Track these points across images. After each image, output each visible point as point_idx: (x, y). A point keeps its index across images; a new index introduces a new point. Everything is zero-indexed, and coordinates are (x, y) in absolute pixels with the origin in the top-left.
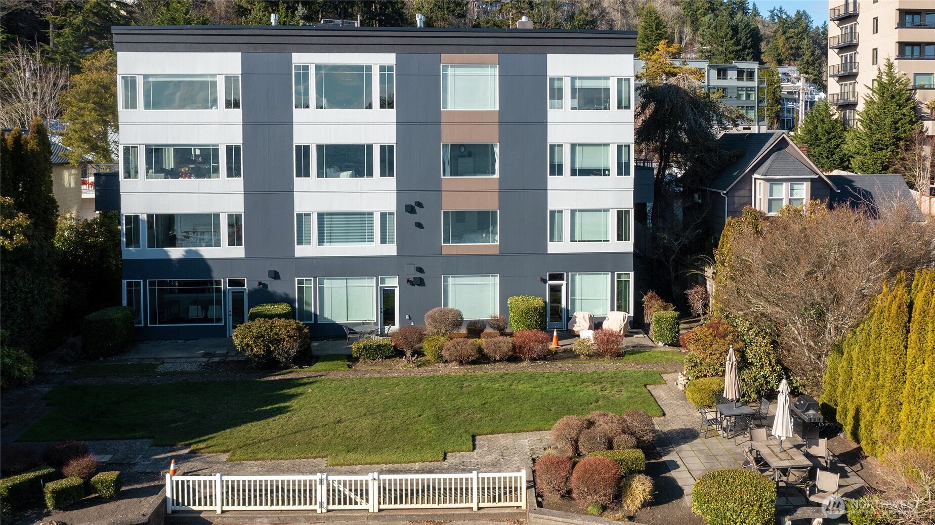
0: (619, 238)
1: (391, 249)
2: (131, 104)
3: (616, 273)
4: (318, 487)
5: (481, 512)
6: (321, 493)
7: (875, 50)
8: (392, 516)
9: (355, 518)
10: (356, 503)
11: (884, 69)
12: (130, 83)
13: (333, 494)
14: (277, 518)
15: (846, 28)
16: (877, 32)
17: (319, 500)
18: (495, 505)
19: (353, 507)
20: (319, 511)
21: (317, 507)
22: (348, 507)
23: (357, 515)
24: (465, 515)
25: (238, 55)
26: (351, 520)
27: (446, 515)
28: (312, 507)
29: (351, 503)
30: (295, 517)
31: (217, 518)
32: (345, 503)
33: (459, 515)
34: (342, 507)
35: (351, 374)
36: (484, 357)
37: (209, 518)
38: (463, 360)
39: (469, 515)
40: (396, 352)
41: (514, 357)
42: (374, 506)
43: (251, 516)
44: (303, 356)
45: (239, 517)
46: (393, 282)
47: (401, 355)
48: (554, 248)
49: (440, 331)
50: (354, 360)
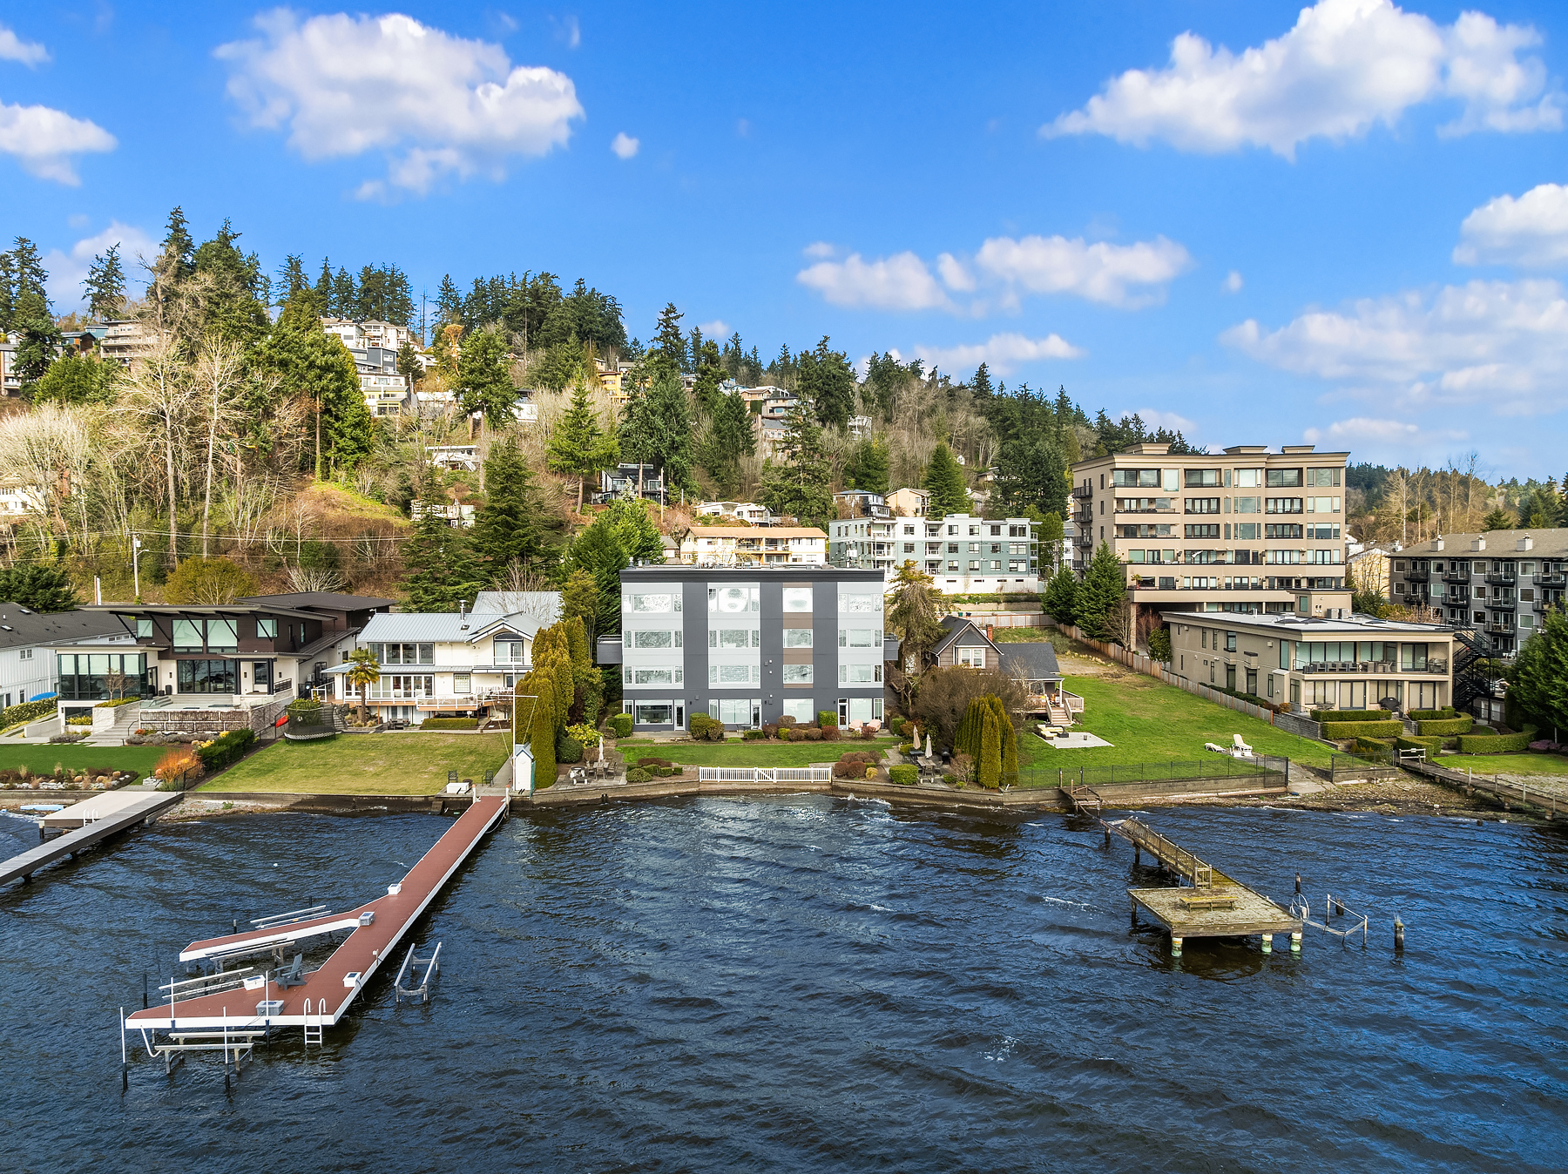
0: (876, 680)
1: (757, 685)
3: (874, 699)
4: (754, 773)
5: (814, 783)
6: (756, 775)
8: (781, 784)
10: (769, 779)
13: (759, 775)
14: (740, 784)
16: (1103, 513)
17: (756, 777)
18: (819, 780)
21: (754, 781)
22: (767, 780)
23: (771, 783)
26: (769, 784)
27: (802, 783)
31: (718, 783)
32: (765, 779)
33: (806, 784)
34: (763, 780)
35: (746, 744)
36: (808, 738)
37: (716, 783)
38: (799, 739)
39: (810, 784)
40: (765, 735)
41: (823, 738)
42: (775, 781)
43: (731, 783)
44: (721, 737)
45: (726, 783)
46: (758, 702)
47: (767, 737)
48: (841, 685)
49: (785, 727)
50: (744, 739)
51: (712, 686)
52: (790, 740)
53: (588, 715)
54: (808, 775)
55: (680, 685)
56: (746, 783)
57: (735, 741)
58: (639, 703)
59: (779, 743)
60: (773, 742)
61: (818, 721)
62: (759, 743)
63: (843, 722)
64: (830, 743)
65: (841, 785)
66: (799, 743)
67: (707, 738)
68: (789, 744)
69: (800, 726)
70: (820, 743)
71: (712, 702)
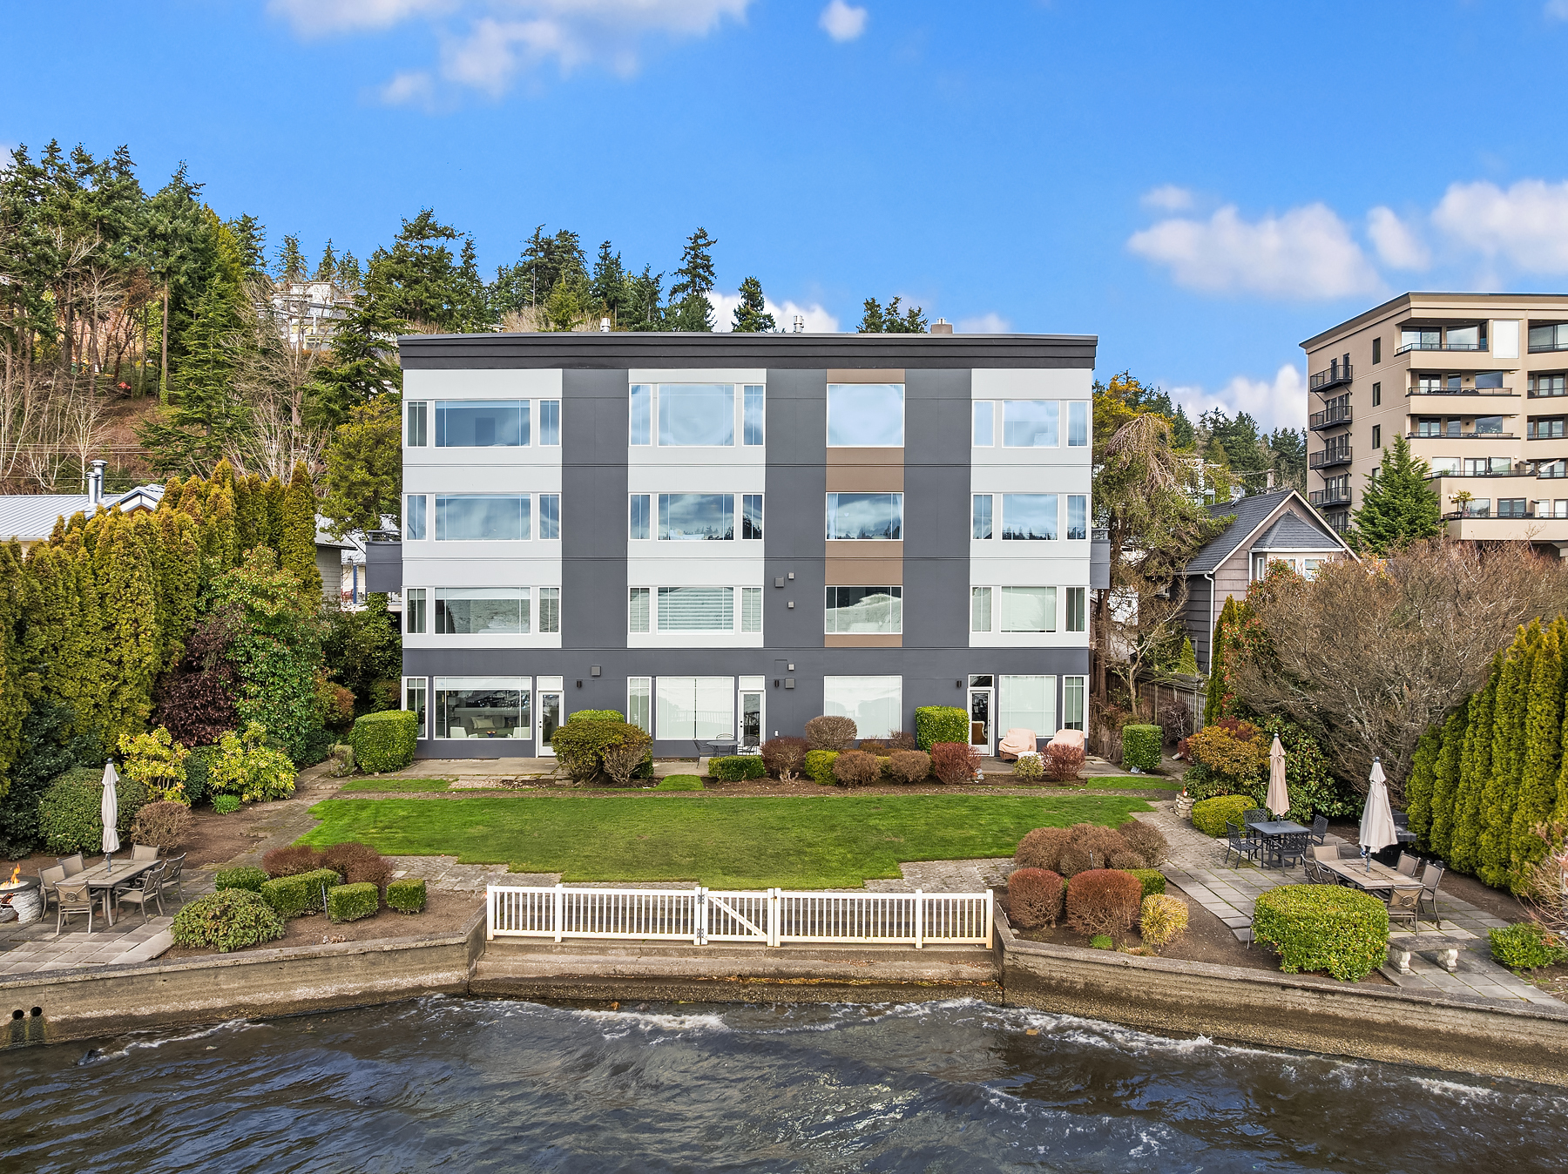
0: (1070, 627)
1: (756, 639)
2: (419, 439)
3: (1064, 677)
4: (697, 907)
5: (926, 950)
6: (701, 917)
7: (1377, 429)
8: (800, 951)
9: (748, 953)
10: (749, 932)
11: (1392, 451)
12: (419, 411)
13: (718, 919)
14: (638, 951)
15: (1334, 401)
16: (1379, 403)
17: (697, 926)
18: (946, 941)
19: (745, 938)
20: (697, 942)
21: (694, 937)
22: (737, 938)
23: (750, 948)
24: (904, 953)
25: (558, 373)
26: (743, 955)
27: (877, 952)
28: (688, 937)
29: (741, 933)
30: (664, 949)
31: (556, 947)
32: (734, 933)
33: (895, 953)
34: (729, 937)
35: (710, 794)
36: (890, 778)
37: (545, 947)
38: (863, 780)
39: (910, 953)
40: (768, 770)
41: (933, 778)
42: (774, 938)
43: (602, 947)
44: (643, 774)
45: (586, 946)
46: (755, 684)
47: (774, 775)
48: (977, 639)
49: (826, 746)
50: (710, 781)
51: (635, 640)
52: (840, 784)
53: (243, 706)
54: (899, 918)
55: (554, 640)
56: (662, 949)
57: (682, 785)
58: (444, 684)
59: (807, 792)
60: (790, 789)
61: (916, 730)
62: (748, 792)
63: (980, 739)
64: (955, 792)
65: (1041, 967)
66: (863, 793)
67: (599, 776)
68: (835, 795)
69: (869, 745)
70: (928, 792)
71: (637, 686)
